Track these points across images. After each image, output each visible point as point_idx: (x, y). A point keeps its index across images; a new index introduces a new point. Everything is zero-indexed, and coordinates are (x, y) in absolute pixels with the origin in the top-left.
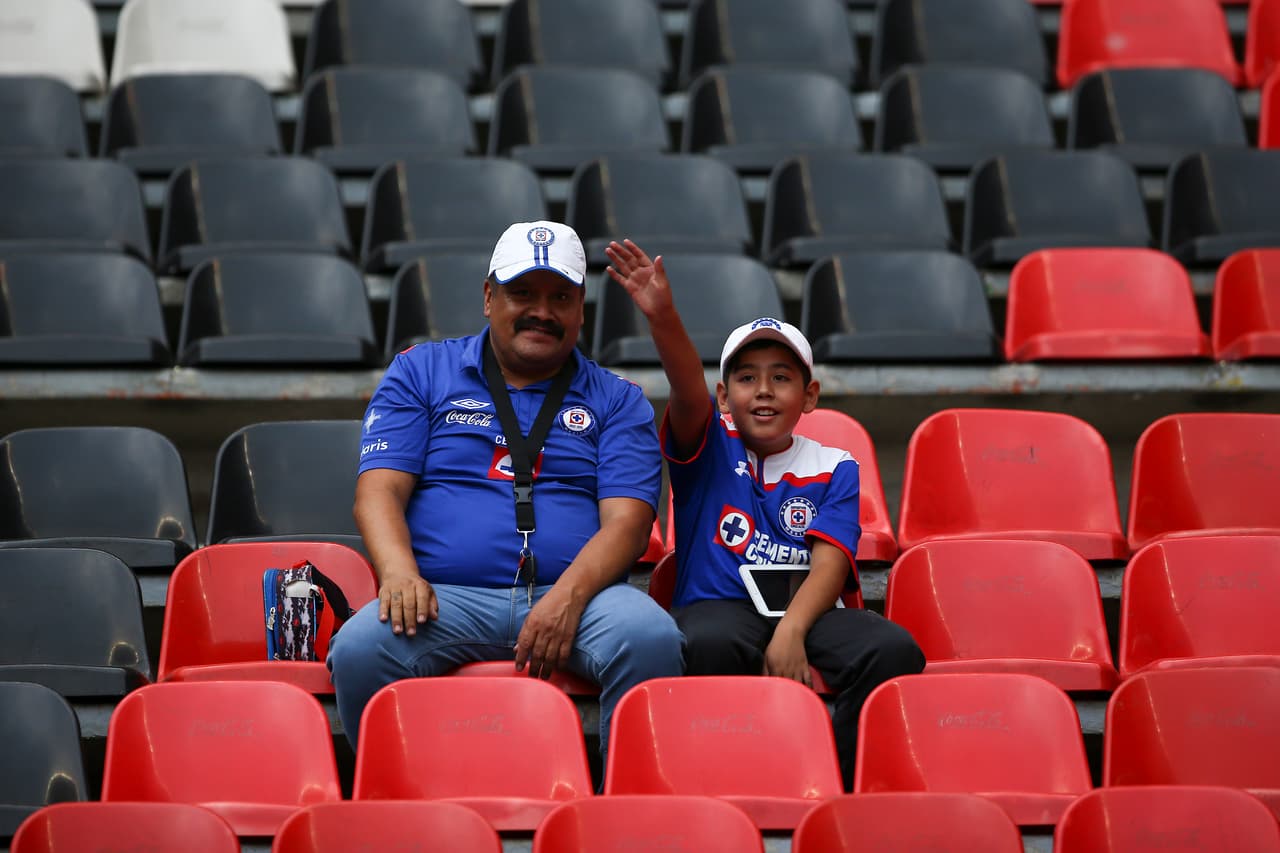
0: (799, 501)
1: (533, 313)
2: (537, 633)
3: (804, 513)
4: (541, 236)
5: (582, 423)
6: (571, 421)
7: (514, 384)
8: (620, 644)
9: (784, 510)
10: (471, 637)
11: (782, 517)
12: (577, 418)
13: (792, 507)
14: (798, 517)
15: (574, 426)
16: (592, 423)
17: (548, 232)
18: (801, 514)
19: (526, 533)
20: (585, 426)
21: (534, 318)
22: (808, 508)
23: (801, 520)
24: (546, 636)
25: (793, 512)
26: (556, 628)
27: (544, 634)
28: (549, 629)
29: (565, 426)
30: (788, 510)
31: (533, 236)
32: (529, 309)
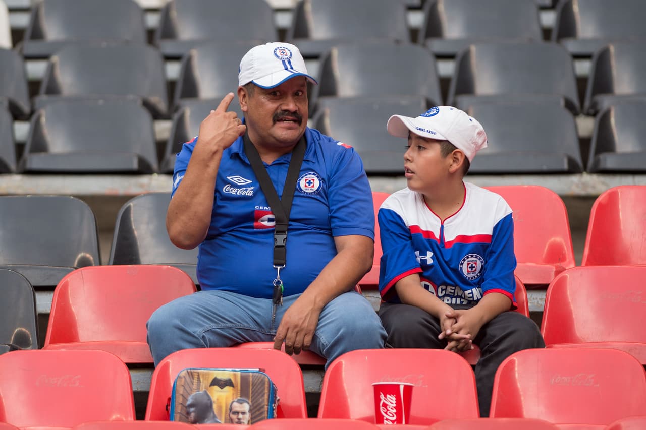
0: (472, 256)
1: (284, 108)
2: (288, 329)
3: (476, 263)
4: (283, 53)
5: (313, 186)
6: (306, 186)
7: (268, 159)
8: (339, 330)
9: (462, 264)
10: (245, 324)
11: (461, 268)
12: (310, 183)
13: (468, 261)
14: (472, 267)
15: (308, 189)
16: (320, 184)
17: (287, 51)
18: (474, 265)
19: (279, 268)
20: (316, 188)
21: (286, 111)
22: (478, 260)
23: (474, 269)
24: (294, 331)
25: (468, 264)
26: (301, 326)
27: (293, 330)
28: (296, 326)
29: (302, 190)
30: (465, 263)
31: (278, 53)
32: (281, 105)
